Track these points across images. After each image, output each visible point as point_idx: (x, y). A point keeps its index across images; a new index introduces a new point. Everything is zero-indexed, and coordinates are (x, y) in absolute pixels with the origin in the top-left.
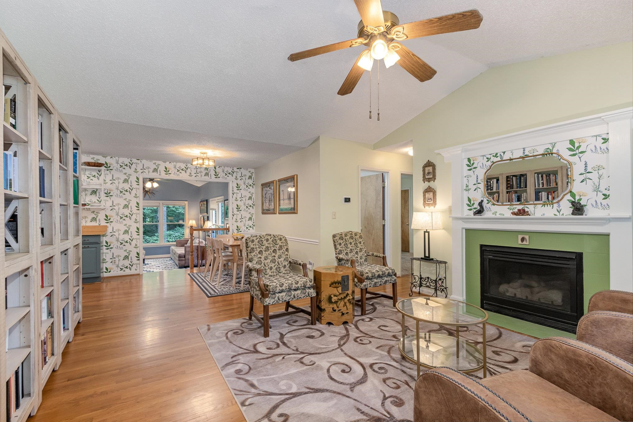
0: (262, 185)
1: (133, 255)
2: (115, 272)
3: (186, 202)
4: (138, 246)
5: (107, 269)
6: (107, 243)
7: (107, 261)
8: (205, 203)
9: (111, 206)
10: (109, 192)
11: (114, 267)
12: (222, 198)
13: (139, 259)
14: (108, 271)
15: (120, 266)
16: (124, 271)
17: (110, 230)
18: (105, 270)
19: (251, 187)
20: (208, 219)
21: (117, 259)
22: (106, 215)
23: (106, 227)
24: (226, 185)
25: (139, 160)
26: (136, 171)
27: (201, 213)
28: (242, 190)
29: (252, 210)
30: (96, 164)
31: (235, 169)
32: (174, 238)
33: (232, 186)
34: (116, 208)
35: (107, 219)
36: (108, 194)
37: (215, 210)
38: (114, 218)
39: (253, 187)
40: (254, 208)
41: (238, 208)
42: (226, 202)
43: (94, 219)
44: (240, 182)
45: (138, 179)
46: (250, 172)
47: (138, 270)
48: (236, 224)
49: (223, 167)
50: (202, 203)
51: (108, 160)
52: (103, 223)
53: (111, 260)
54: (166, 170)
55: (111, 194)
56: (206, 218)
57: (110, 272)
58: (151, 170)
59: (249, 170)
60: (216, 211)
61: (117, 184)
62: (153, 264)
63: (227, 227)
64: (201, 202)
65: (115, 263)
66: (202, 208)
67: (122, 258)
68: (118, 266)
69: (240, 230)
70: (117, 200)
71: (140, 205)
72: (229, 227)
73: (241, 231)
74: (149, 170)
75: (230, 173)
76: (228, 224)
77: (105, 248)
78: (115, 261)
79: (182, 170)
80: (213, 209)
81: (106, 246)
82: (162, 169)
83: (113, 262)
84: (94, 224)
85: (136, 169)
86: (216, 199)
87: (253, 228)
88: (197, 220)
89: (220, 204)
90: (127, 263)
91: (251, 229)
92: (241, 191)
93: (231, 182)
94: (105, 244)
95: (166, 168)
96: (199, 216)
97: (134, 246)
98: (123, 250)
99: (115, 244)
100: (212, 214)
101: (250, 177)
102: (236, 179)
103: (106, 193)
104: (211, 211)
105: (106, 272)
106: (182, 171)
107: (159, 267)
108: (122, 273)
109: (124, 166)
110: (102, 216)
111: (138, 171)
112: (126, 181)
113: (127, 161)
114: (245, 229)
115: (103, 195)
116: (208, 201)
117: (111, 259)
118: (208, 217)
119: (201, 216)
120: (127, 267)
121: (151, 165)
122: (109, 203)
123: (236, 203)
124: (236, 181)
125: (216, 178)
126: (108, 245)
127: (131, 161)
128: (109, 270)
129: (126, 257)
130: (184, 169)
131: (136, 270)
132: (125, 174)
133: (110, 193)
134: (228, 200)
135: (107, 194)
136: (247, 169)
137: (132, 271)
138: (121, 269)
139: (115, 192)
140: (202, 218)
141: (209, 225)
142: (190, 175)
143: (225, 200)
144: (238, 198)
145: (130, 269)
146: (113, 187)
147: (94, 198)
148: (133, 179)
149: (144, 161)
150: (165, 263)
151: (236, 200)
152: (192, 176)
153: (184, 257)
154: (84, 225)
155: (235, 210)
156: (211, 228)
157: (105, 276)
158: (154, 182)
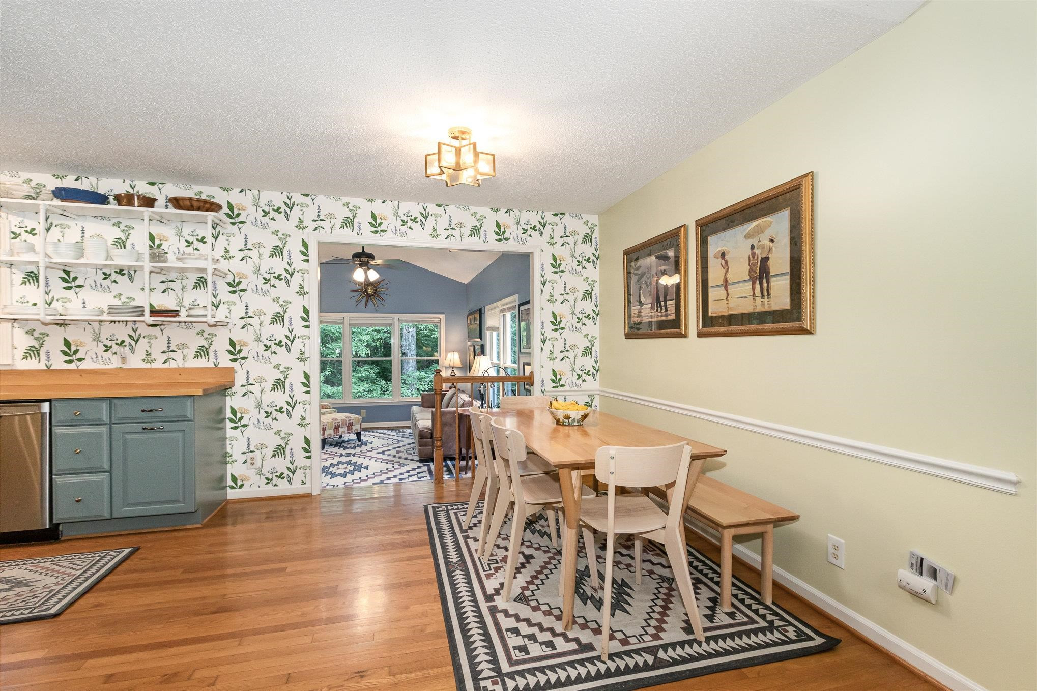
0: (627, 253)
1: (296, 444)
2: (254, 488)
3: (442, 316)
4: (307, 421)
5: (234, 479)
6: (233, 412)
7: (234, 458)
8: (477, 316)
9: (241, 318)
10: (237, 280)
11: (251, 474)
12: (514, 299)
13: (309, 454)
14: (236, 485)
15: (265, 471)
16: (276, 485)
17: (240, 379)
18: (230, 482)
19: (589, 266)
20: (483, 352)
21: (258, 454)
22: (230, 339)
23: (232, 370)
24: (525, 258)
25: (307, 195)
26: (301, 226)
27: (470, 337)
28: (567, 272)
29: (593, 329)
30: (195, 204)
31: (549, 217)
32: (427, 384)
33: (540, 263)
34: (255, 321)
35: (234, 349)
36: (235, 287)
37: (497, 329)
38: (252, 348)
39: (595, 266)
40: (598, 322)
41: (556, 322)
42: (522, 308)
43: (203, 352)
44: (562, 253)
45: (305, 245)
46: (586, 223)
47: (308, 485)
48: (549, 366)
49: (517, 211)
50: (471, 317)
51: (235, 197)
52: (225, 361)
53: (244, 457)
54: (376, 223)
55: (241, 287)
56: (478, 348)
57: (241, 486)
58: (338, 223)
59: (585, 217)
60: (498, 335)
61: (256, 260)
62: (377, 442)
63: (527, 374)
64: (468, 315)
65: (252, 464)
66: (471, 327)
67: (269, 452)
68: (260, 473)
69: (562, 383)
70: (255, 301)
71: (310, 314)
72: (532, 373)
73: (562, 386)
74: (333, 221)
75: (534, 228)
76: (529, 364)
77: (229, 424)
78: (252, 459)
79: (415, 220)
80: (492, 329)
81: (232, 421)
82: (363, 218)
83: (249, 461)
84: (202, 363)
85: (301, 221)
86: (499, 303)
87: (594, 378)
88: (463, 353)
89: (509, 315)
90: (281, 465)
91: (589, 379)
92: (564, 275)
93: (539, 250)
94: (229, 415)
95: (374, 216)
96: (466, 344)
97: (299, 421)
98: (272, 432)
99: (253, 416)
100: (491, 339)
101: (587, 239)
102: (551, 243)
103: (229, 284)
104: (488, 333)
105: (232, 487)
106: (413, 225)
107: (383, 453)
108: (269, 491)
109: (272, 213)
110: (220, 345)
111: (305, 224)
112: (277, 251)
113: (279, 199)
114: (575, 380)
115: (223, 290)
116: (483, 312)
117: (243, 453)
118: (483, 347)
119: (469, 343)
120: (281, 476)
121: (336, 208)
122: (239, 310)
123: (549, 308)
124: (549, 250)
125: (500, 240)
126: (237, 419)
127: (289, 199)
128: (239, 483)
129: (280, 451)
130: (420, 217)
131: (303, 483)
132: (276, 233)
133: (239, 283)
134: (528, 302)
135: (233, 286)
136: (579, 217)
137: (293, 486)
138: (269, 481)
139: (251, 281)
140: (472, 348)
141: (483, 366)
142: (435, 235)
143: (520, 305)
144: (556, 296)
145: (290, 481)
146: (246, 268)
147: (203, 297)
148: (294, 246)
149: (321, 200)
150: (399, 442)
151: (551, 300)
152: (438, 236)
153: (431, 438)
154: (181, 366)
155: (549, 327)
156: (486, 375)
157: (229, 497)
158: (369, 269)
